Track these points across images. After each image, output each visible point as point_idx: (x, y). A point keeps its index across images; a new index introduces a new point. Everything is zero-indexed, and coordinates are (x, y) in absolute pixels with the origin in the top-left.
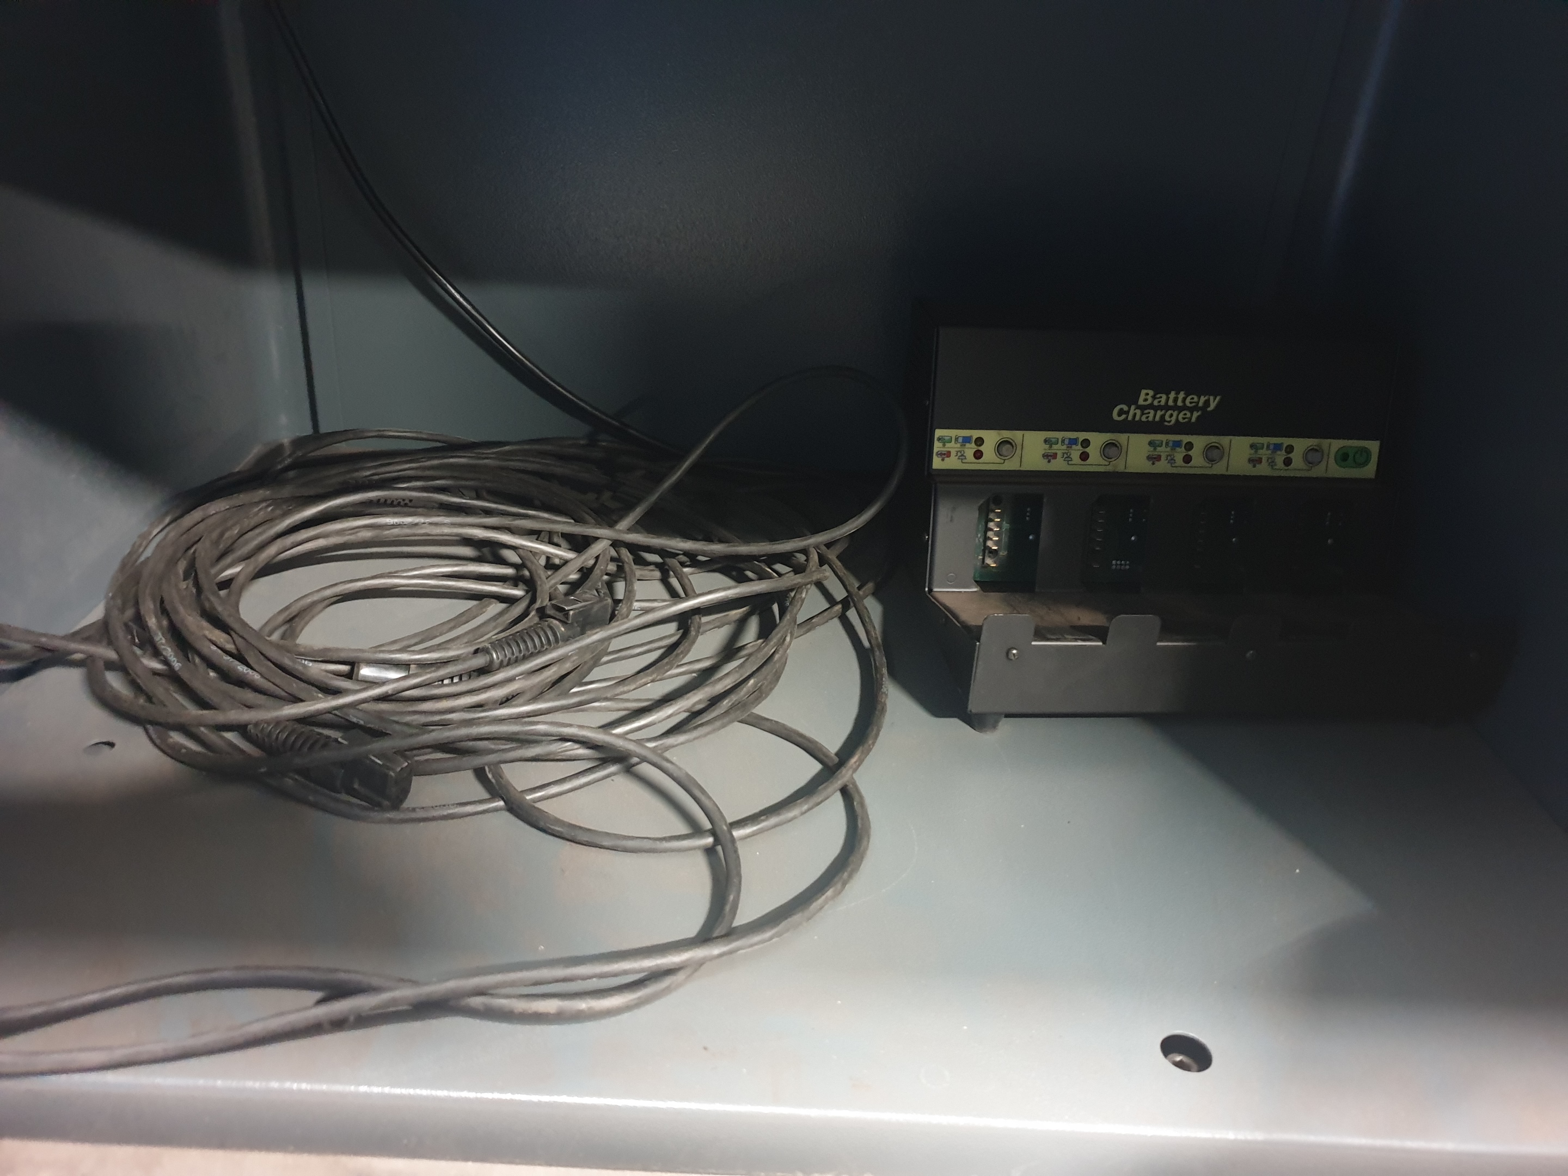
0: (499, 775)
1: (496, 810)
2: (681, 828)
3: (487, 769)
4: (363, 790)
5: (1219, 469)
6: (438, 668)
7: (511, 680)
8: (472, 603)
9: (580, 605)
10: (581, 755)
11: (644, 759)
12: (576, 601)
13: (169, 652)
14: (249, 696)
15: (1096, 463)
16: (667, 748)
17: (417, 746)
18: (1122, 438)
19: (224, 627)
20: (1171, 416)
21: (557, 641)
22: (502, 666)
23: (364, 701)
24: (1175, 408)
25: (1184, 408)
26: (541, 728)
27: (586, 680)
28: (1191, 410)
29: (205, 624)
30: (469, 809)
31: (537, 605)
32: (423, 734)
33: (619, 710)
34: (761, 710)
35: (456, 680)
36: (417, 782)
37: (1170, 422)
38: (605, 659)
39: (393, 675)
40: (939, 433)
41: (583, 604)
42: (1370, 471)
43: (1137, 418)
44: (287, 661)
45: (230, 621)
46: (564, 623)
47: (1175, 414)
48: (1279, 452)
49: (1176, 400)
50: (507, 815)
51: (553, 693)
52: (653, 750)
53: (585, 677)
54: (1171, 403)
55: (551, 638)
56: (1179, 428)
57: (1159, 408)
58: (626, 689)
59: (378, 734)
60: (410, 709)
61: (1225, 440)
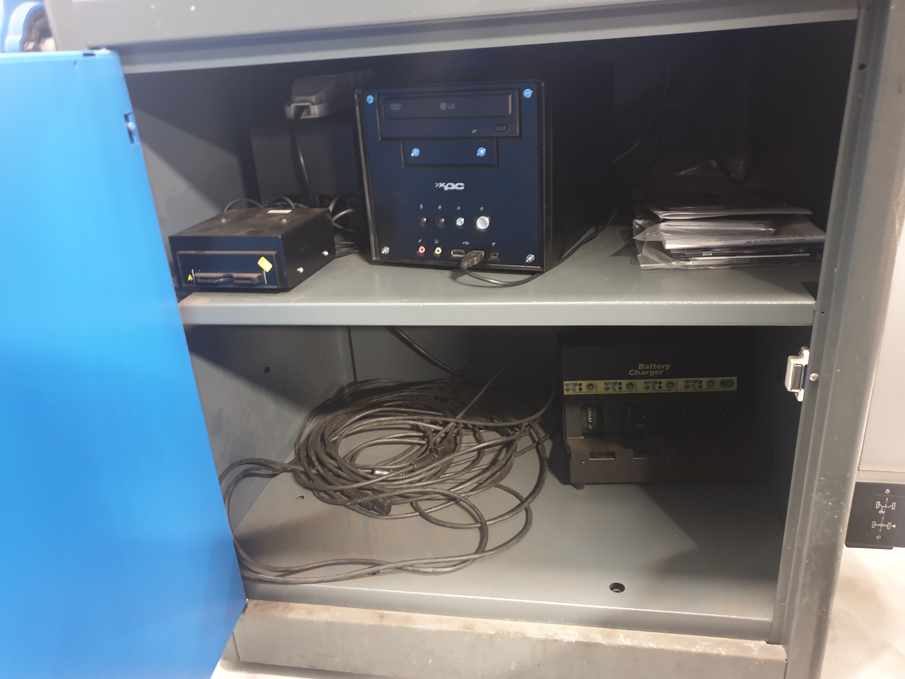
0: (417, 504)
1: (417, 515)
2: (472, 521)
3: (414, 503)
4: (378, 509)
5: (673, 390)
6: (398, 471)
7: (421, 474)
8: (409, 446)
9: (442, 448)
10: (442, 498)
11: (461, 500)
12: (441, 446)
13: (319, 468)
14: (344, 481)
15: (625, 390)
16: (469, 496)
17: (393, 495)
18: (634, 381)
19: (334, 459)
20: (652, 372)
21: (435, 460)
22: (418, 469)
23: (377, 482)
24: (653, 370)
25: (656, 369)
26: (428, 490)
27: (445, 473)
28: (660, 370)
29: (328, 458)
30: (409, 515)
31: (429, 448)
32: (395, 492)
33: (455, 483)
34: (502, 483)
35: (404, 474)
36: (393, 507)
37: (651, 375)
38: (452, 465)
39: (385, 473)
40: (565, 382)
41: (444, 447)
42: (734, 388)
43: (639, 374)
44: (354, 470)
45: (336, 457)
46: (437, 454)
47: (653, 371)
48: (696, 383)
49: (653, 367)
50: (420, 517)
51: (434, 478)
52: (463, 497)
53: (445, 472)
54: (651, 368)
55: (433, 459)
56: (655, 377)
57: (648, 370)
58: (457, 476)
59: (381, 492)
60: (390, 484)
61: (674, 380)
